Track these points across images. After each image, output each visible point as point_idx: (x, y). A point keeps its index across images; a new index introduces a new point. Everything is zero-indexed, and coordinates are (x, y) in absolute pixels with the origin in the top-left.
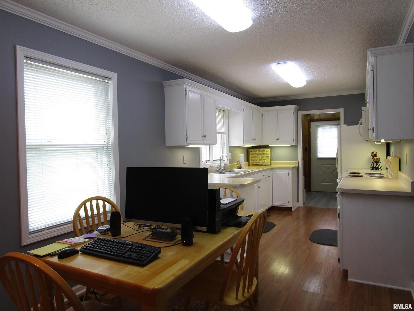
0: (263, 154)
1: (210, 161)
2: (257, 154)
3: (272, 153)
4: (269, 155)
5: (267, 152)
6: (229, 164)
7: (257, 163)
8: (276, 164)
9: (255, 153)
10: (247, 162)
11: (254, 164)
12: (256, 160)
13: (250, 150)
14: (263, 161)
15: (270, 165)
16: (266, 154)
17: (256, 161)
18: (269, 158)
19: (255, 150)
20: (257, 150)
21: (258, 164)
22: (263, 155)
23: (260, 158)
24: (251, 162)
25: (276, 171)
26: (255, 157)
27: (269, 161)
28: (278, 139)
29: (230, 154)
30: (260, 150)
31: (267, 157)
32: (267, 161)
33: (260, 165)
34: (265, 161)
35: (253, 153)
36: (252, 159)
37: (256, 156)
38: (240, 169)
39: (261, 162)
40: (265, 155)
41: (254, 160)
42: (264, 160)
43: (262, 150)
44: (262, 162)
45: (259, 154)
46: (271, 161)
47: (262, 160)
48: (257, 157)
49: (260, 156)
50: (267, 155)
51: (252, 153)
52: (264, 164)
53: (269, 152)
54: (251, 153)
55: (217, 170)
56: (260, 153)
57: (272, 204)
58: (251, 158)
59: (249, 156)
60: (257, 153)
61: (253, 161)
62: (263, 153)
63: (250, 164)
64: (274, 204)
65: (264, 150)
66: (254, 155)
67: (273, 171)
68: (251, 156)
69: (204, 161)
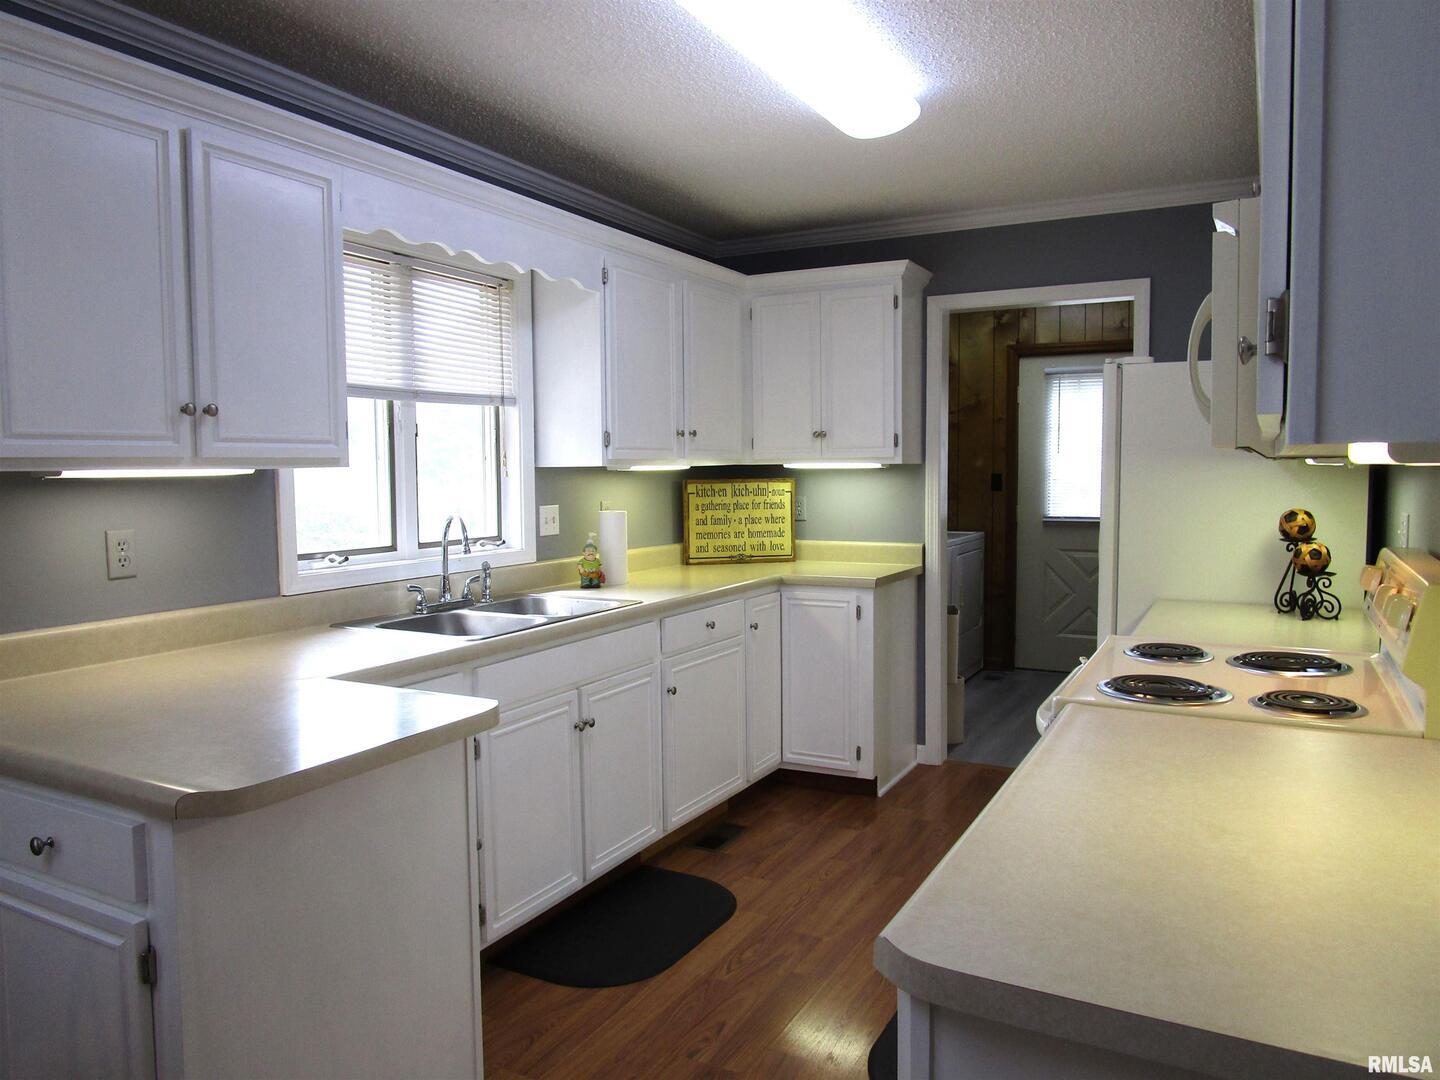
0: (755, 506)
2: (724, 506)
3: (805, 500)
4: (787, 512)
5: (777, 499)
6: (538, 560)
7: (724, 548)
8: (820, 555)
9: (717, 500)
10: (677, 547)
11: (711, 553)
12: (723, 535)
13: (691, 488)
14: (756, 541)
15: (794, 557)
16: (772, 506)
17: (719, 542)
18: (787, 526)
19: (717, 486)
20: (728, 487)
21: (728, 554)
22: (757, 514)
23: (742, 528)
24: (694, 543)
25: (800, 593)
26: (716, 522)
27: (786, 542)
28: (820, 435)
29: (551, 511)
30: (742, 485)
31: (774, 520)
32: (777, 540)
33: (741, 560)
34: (767, 541)
35: (707, 500)
36: (701, 529)
37: (720, 514)
38: (597, 587)
39: (747, 544)
40: (768, 513)
41: (710, 535)
42: (760, 534)
43: (752, 485)
44: (753, 548)
45: (737, 506)
46: (797, 541)
47: (751, 534)
48: (726, 521)
49: (742, 514)
50: (778, 513)
51: (700, 501)
52: (760, 553)
53: (787, 499)
54: (694, 501)
55: (420, 603)
56: (742, 500)
57: (778, 757)
58: (693, 528)
59: (685, 514)
60: (728, 500)
61: (703, 543)
62: (759, 499)
63: (693, 553)
64: (789, 756)
65: (763, 485)
66: (709, 513)
67: (787, 593)
68: (694, 515)
69: (333, 556)
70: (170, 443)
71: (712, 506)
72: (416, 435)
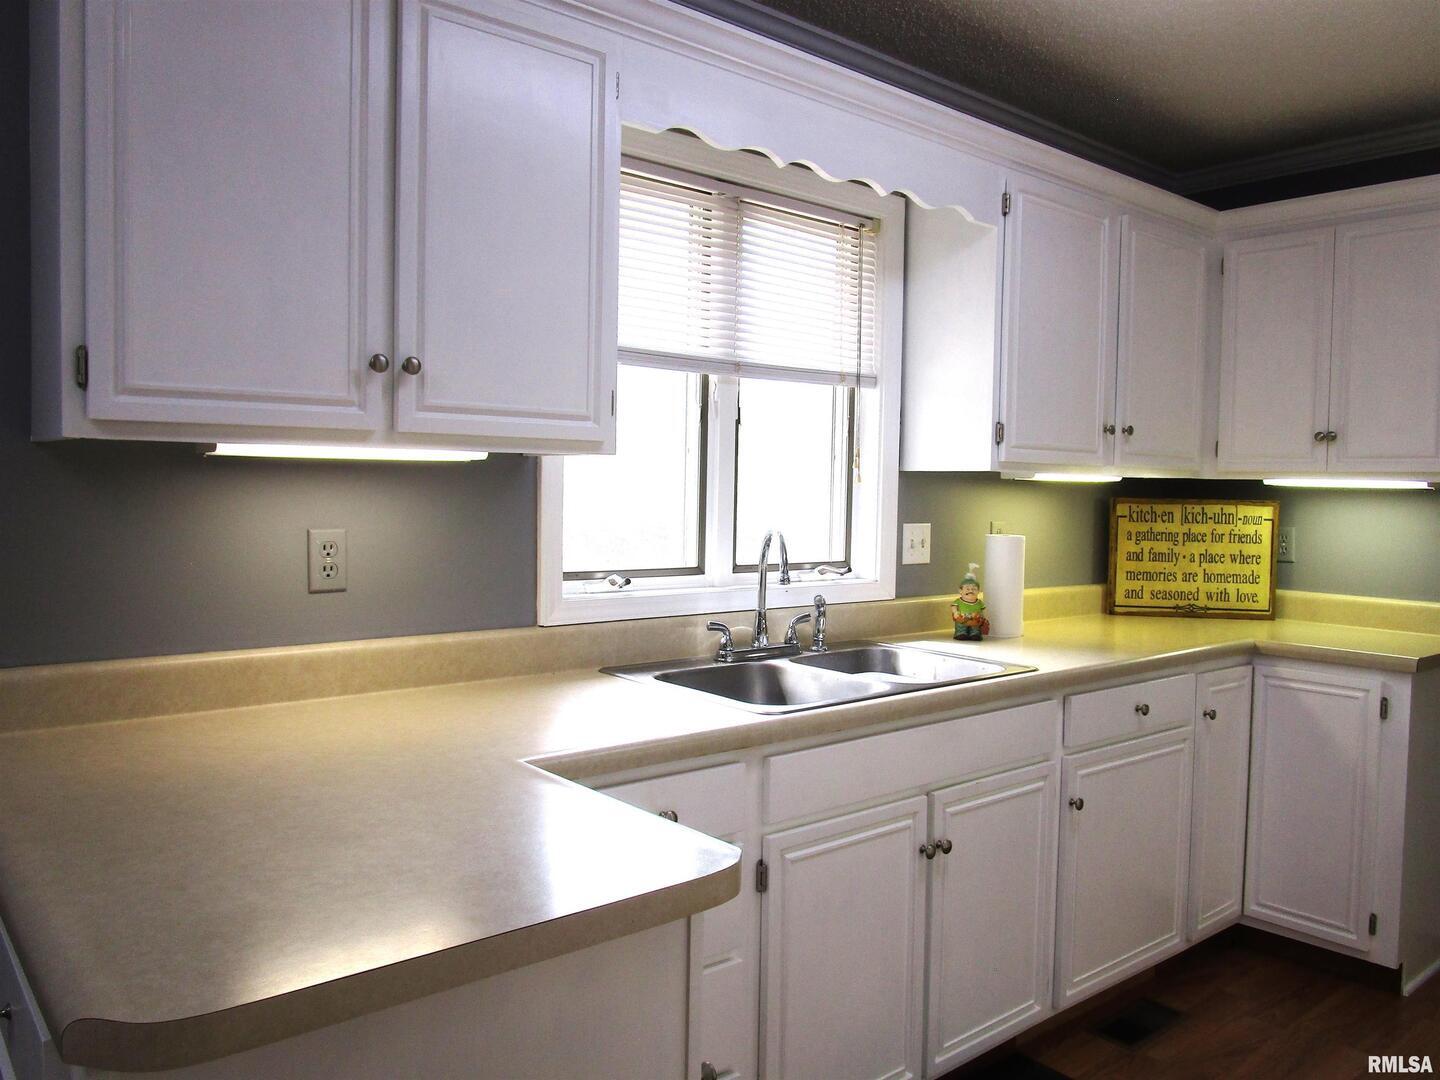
0: (1217, 538)
1: (699, 570)
2: (1171, 537)
3: (1294, 532)
4: (1264, 549)
5: (1250, 529)
6: (898, 596)
7: (1167, 595)
8: (1312, 613)
9: (1159, 527)
10: (1096, 590)
11: (1146, 600)
12: (1169, 577)
13: (1122, 509)
14: (1214, 587)
15: (1273, 612)
16: (1242, 539)
17: (1159, 586)
18: (1264, 570)
19: (1159, 508)
20: (1177, 510)
21: (1172, 603)
22: (1217, 549)
23: (1194, 567)
24: (1123, 585)
25: (1285, 670)
26: (1157, 557)
27: (1262, 590)
28: (1326, 437)
29: (919, 533)
30: (1198, 509)
31: (1244, 559)
32: (1247, 589)
33: (1190, 612)
34: (1231, 588)
35: (1144, 527)
36: (1133, 566)
37: (1162, 547)
38: (977, 639)
39: (1201, 590)
40: (1235, 548)
41: (1149, 576)
42: (1224, 578)
43: (1213, 509)
44: (1209, 597)
45: (1189, 537)
46: (1279, 592)
47: (1208, 578)
48: (1170, 557)
49: (1197, 548)
50: (1250, 549)
51: (1135, 527)
52: (1221, 605)
53: (1265, 530)
54: (1124, 526)
55: (723, 647)
56: (1197, 529)
57: (1237, 908)
58: (1122, 566)
59: (1112, 544)
60: (1175, 527)
61: (1136, 585)
62: (1221, 529)
63: (1120, 598)
64: (1252, 908)
65: (1230, 509)
66: (1146, 545)
67: (1263, 668)
68: (1125, 546)
69: (615, 577)
70: (354, 410)
71: (1151, 536)
72: (738, 422)
